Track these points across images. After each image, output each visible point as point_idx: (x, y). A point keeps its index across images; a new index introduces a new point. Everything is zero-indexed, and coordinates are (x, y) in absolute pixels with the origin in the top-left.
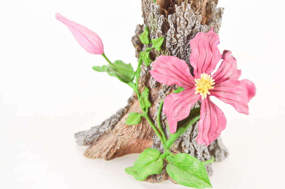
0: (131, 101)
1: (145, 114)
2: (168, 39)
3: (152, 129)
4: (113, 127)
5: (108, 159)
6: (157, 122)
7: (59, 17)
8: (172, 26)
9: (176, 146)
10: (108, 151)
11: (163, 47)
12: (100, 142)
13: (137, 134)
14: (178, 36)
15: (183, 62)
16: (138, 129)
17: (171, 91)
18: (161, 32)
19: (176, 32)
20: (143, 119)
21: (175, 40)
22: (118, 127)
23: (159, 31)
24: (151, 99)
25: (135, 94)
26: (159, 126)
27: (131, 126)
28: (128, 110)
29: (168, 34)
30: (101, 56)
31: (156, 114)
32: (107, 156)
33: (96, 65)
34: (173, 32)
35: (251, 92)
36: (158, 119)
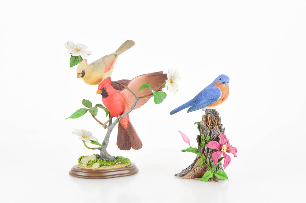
0: (197, 160)
1: (204, 161)
2: (211, 137)
3: (206, 166)
4: (191, 168)
5: (192, 179)
6: (208, 163)
7: (179, 131)
8: (213, 132)
9: (215, 170)
10: (192, 176)
11: (210, 139)
12: (188, 174)
13: (201, 169)
14: (215, 135)
15: (217, 142)
16: (202, 167)
17: (212, 153)
18: (209, 135)
19: (214, 134)
20: (204, 163)
21: (213, 137)
22: (194, 167)
23: (209, 134)
24: (206, 157)
25: (199, 156)
26: (209, 164)
27: (199, 166)
28: (195, 163)
29: (212, 135)
30: (188, 144)
31: (208, 161)
32: (192, 177)
33: (182, 149)
34: (213, 134)
35: (236, 151)
36: (208, 162)
